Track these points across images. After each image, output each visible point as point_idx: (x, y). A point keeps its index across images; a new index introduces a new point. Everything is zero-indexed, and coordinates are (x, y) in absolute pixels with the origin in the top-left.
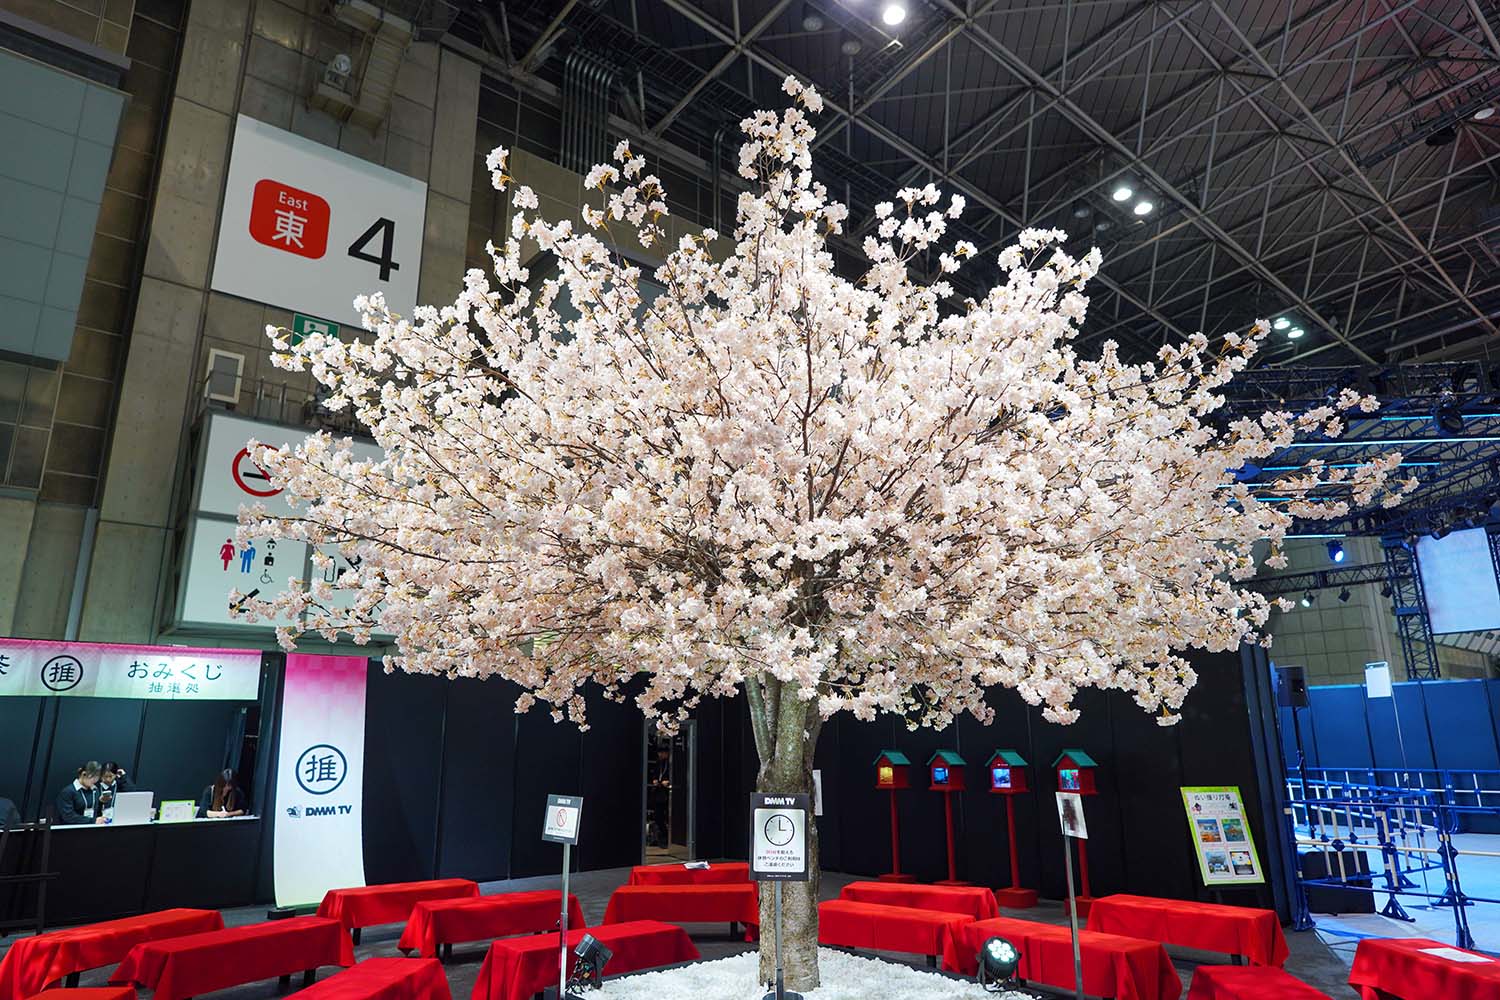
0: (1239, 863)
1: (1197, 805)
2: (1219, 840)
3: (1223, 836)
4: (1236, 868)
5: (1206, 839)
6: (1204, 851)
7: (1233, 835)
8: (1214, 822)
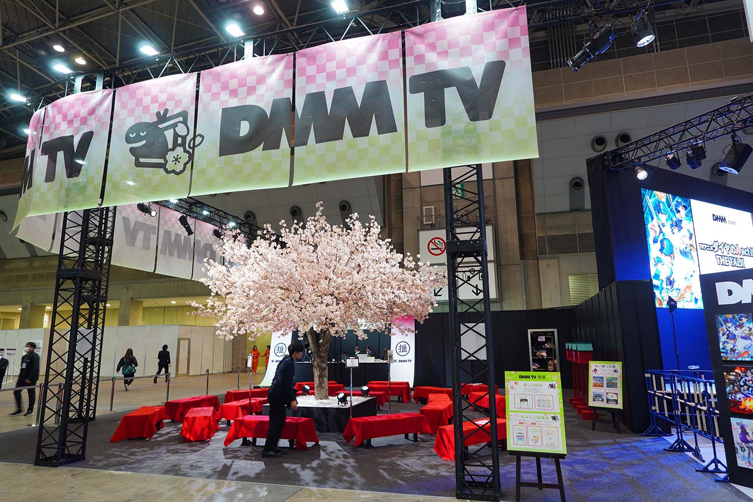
0: (610, 398)
1: (595, 369)
2: (603, 386)
3: (605, 385)
4: (608, 400)
5: (595, 385)
6: (592, 390)
7: (611, 384)
8: (602, 378)
